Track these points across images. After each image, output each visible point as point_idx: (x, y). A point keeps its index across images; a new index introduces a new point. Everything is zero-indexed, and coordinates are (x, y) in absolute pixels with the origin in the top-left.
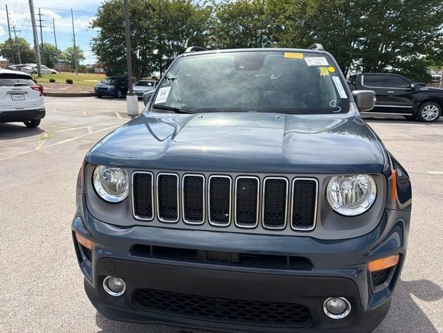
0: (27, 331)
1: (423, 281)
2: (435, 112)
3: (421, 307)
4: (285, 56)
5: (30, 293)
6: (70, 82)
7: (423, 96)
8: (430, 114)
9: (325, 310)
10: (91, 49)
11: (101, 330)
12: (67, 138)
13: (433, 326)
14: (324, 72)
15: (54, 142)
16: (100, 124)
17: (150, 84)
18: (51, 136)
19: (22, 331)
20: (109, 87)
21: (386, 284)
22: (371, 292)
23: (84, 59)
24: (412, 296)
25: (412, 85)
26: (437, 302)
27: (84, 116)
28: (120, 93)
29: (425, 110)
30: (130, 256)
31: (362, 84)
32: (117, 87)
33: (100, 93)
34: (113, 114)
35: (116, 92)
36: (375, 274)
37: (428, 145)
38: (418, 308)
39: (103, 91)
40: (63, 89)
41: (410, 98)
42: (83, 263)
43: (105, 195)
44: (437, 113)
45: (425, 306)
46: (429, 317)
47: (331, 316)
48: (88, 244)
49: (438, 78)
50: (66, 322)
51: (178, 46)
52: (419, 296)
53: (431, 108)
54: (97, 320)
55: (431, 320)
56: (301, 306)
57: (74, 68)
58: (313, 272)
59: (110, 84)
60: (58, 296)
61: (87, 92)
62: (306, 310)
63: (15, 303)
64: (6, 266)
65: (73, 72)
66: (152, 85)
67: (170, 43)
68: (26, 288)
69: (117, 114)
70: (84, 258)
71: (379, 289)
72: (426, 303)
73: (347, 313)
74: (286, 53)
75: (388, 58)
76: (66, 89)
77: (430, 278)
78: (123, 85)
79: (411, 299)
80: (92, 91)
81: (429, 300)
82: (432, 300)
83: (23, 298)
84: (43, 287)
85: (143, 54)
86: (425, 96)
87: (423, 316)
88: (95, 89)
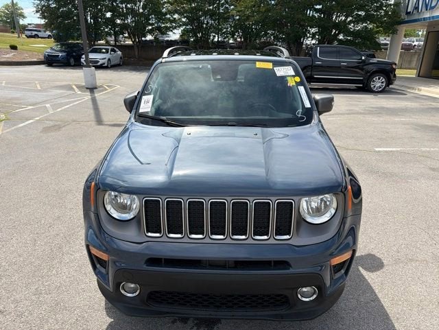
0: (46, 327)
1: (369, 255)
2: (382, 83)
3: (367, 277)
4: (257, 66)
5: (38, 293)
6: (14, 48)
7: (372, 68)
8: (378, 85)
9: (299, 296)
10: (35, 9)
11: (112, 320)
12: (27, 120)
13: (375, 293)
14: (291, 82)
15: (14, 125)
16: (59, 101)
17: (104, 51)
18: (8, 117)
19: (42, 328)
20: (60, 54)
21: (343, 271)
22: (332, 278)
23: (24, 17)
24: (361, 269)
25: (363, 58)
26: (378, 273)
27: (40, 91)
28: (72, 61)
29: (374, 81)
30: (145, 267)
31: (318, 56)
32: (69, 55)
33: (50, 61)
34: (70, 88)
35: (68, 60)
36: (335, 266)
37: (375, 119)
38: (365, 278)
39: (54, 59)
40: (7, 56)
41: (362, 69)
42: (97, 271)
43: (115, 214)
44: (384, 84)
45: (369, 276)
46: (372, 285)
47: (304, 299)
48: (104, 256)
49: (386, 44)
50: (79, 316)
51: (132, 9)
52: (366, 269)
53: (379, 79)
54: (107, 312)
55: (374, 288)
56: (282, 295)
57: (15, 28)
58: (291, 271)
59: (61, 51)
60: (66, 293)
61: (35, 60)
62: (286, 297)
63: (27, 303)
64: (7, 267)
65: (13, 32)
66: (107, 52)
67: (124, 6)
68: (33, 288)
69: (74, 87)
70: (98, 266)
71: (338, 275)
72: (371, 274)
73: (315, 296)
74: (257, 63)
75: (342, 27)
76: (11, 56)
77: (375, 252)
78: (75, 52)
79: (360, 272)
80: (42, 58)
81: (372, 272)
82: (375, 271)
83: (34, 298)
84: (49, 285)
85: (94, 17)
86: (374, 68)
87: (368, 285)
88: (45, 56)
